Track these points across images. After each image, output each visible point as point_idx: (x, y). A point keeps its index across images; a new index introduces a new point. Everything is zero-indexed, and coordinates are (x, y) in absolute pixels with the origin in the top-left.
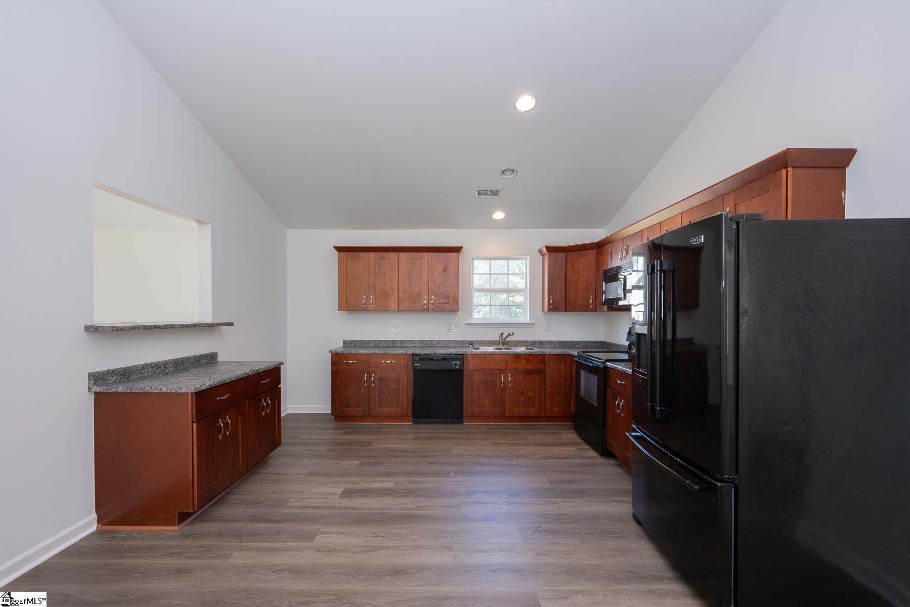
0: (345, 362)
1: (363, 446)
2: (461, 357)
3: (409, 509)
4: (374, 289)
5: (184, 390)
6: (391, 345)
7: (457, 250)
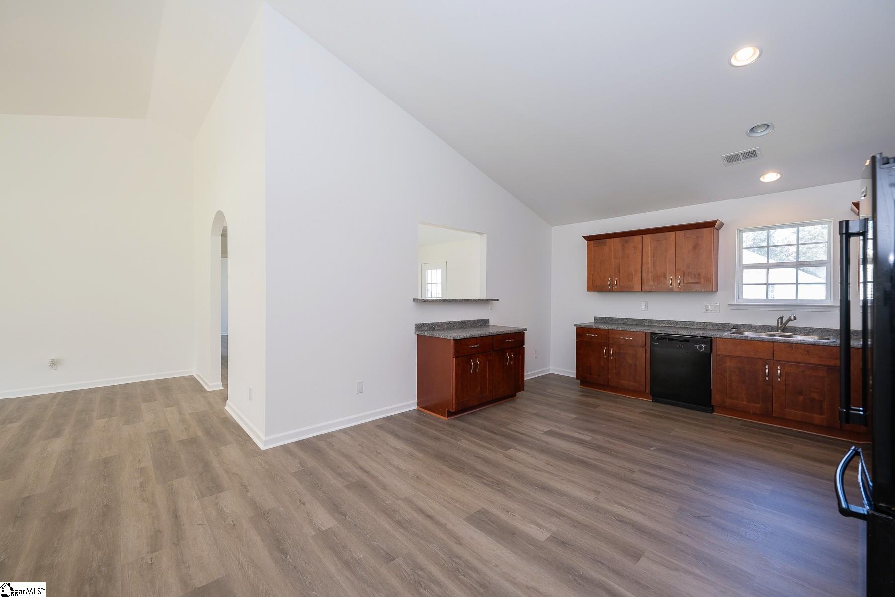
0: (587, 335)
1: (588, 407)
2: (709, 341)
3: (589, 458)
4: (619, 271)
5: (449, 338)
6: (639, 324)
7: (711, 225)
